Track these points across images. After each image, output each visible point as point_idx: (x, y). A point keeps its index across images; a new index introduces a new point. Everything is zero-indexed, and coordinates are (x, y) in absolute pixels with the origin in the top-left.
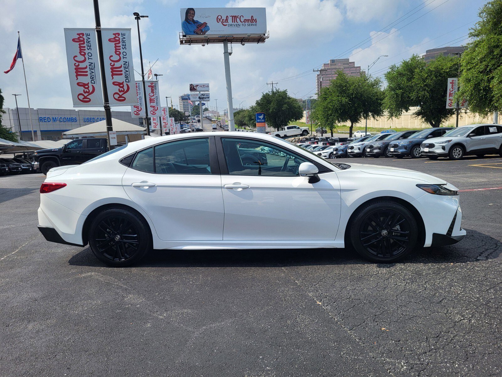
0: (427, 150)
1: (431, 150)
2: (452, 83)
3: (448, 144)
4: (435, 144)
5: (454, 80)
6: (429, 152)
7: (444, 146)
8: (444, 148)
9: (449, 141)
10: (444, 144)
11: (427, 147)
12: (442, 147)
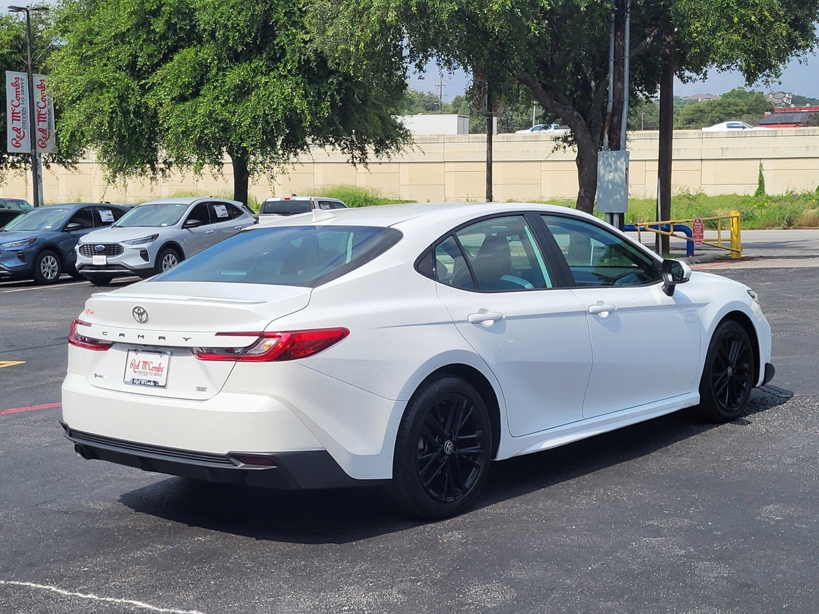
0: (99, 260)
1: (113, 260)
2: (15, 85)
3: (153, 244)
4: (121, 244)
5: (18, 78)
6: (108, 266)
7: (146, 251)
8: (144, 255)
9: (154, 237)
10: (145, 246)
11: (100, 253)
12: (141, 251)
